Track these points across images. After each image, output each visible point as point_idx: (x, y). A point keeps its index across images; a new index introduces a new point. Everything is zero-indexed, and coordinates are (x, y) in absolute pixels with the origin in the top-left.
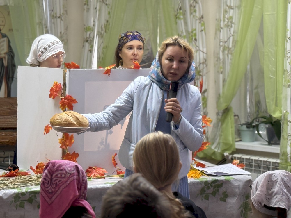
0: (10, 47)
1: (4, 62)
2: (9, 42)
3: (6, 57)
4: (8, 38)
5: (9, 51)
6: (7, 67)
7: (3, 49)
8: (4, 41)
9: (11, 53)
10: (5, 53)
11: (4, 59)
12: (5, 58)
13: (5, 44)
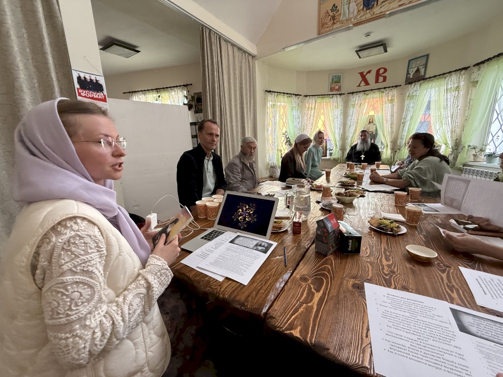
4: (376, 125)
9: (377, 130)
13: (375, 127)
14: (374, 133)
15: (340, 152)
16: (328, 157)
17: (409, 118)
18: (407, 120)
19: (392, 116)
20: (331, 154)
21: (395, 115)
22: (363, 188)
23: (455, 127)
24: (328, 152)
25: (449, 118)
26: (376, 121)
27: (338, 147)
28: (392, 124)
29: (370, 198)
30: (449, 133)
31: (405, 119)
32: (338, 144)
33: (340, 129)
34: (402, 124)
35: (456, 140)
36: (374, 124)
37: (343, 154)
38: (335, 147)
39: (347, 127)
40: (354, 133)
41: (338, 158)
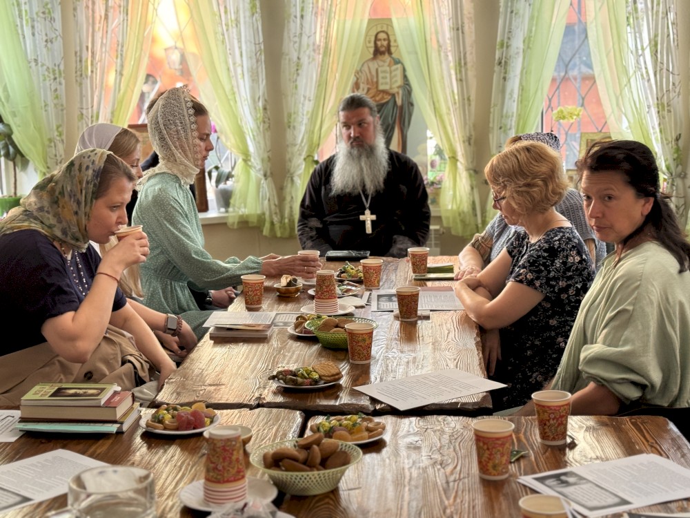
0: (405, 77)
1: (397, 99)
2: (404, 70)
3: (401, 92)
4: (402, 64)
5: (405, 84)
6: (402, 107)
7: (396, 81)
8: (397, 69)
9: (407, 87)
10: (399, 87)
11: (396, 95)
12: (398, 93)
13: (399, 73)
14: (399, 102)
15: (267, 187)
16: (214, 212)
17: (518, 43)
18: (513, 51)
19: (458, 29)
20: (226, 198)
21: (470, 29)
22: (374, 401)
23: (668, 91)
24: (210, 186)
25: (648, 53)
26: (403, 48)
27: (256, 162)
28: (461, 64)
29: (403, 453)
30: (654, 111)
31: (506, 45)
32: (252, 149)
33: (254, 79)
34: (497, 68)
35: (677, 139)
36: (397, 62)
37: (281, 199)
38: (240, 162)
39: (287, 68)
40: (317, 97)
41: (261, 219)
